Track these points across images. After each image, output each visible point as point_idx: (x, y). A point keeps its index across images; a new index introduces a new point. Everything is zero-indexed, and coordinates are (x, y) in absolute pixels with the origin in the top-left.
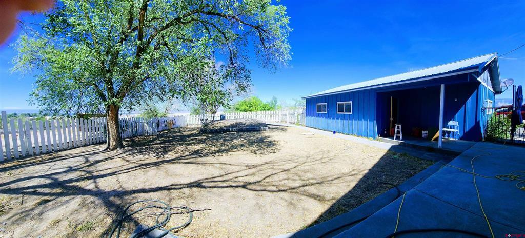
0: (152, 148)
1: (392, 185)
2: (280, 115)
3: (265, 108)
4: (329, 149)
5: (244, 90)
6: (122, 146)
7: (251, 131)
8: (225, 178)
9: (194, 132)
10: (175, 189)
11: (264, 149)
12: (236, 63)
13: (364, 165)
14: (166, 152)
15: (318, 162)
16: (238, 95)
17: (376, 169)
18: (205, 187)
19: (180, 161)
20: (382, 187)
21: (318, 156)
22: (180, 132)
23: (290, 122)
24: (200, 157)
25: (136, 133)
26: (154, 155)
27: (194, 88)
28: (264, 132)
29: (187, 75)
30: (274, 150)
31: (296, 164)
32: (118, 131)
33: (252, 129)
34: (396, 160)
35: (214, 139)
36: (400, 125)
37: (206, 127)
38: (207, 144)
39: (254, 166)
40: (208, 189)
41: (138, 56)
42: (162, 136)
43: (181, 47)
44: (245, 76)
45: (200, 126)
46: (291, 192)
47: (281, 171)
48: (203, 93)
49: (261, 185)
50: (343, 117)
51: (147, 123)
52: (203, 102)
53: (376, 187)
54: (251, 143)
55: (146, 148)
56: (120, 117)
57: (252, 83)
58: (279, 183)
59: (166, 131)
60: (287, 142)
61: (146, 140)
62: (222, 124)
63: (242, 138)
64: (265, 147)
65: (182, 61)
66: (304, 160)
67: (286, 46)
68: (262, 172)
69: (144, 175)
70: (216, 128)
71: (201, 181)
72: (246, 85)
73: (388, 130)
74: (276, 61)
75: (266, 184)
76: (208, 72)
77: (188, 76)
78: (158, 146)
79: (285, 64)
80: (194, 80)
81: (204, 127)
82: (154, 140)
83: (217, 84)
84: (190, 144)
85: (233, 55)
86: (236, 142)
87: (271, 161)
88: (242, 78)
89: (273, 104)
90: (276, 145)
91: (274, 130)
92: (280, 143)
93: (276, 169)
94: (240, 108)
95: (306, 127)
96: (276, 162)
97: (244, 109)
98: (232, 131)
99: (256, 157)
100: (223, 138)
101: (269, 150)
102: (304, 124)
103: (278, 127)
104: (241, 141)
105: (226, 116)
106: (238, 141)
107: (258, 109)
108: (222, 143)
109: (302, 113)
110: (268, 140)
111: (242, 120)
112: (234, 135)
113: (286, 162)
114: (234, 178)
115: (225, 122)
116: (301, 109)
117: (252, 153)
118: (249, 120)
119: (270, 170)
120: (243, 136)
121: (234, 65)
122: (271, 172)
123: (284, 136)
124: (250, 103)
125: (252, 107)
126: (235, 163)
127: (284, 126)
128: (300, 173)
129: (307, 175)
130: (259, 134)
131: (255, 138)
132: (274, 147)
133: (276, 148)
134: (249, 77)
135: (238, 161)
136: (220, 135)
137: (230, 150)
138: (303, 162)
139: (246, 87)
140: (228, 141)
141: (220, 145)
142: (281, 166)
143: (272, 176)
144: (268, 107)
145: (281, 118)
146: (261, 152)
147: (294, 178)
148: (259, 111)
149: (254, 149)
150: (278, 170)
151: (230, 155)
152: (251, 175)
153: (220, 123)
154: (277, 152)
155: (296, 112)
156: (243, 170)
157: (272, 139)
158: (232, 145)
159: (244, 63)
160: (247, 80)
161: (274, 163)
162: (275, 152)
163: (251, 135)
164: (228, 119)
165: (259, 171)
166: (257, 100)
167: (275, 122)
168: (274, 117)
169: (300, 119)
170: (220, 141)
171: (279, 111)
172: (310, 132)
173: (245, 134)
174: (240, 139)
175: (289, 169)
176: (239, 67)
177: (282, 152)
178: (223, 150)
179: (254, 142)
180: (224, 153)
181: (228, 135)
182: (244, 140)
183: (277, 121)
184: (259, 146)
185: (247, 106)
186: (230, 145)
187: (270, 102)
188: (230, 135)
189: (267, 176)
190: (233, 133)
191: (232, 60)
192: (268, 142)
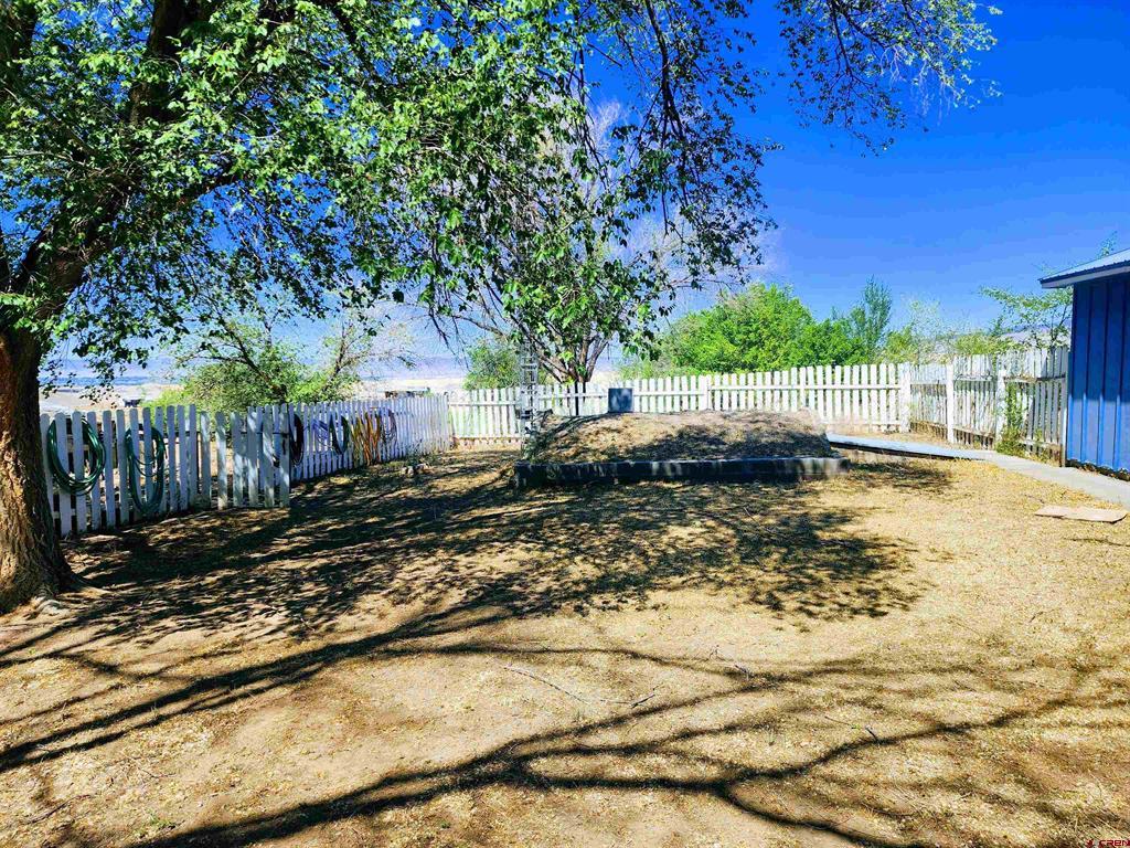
0: (259, 581)
2: (905, 390)
3: (830, 350)
5: (727, 259)
6: (63, 583)
7: (751, 479)
8: (639, 732)
9: (486, 478)
10: (401, 801)
11: (819, 583)
12: (690, 111)
14: (344, 600)
16: (694, 284)
18: (543, 784)
19: (424, 641)
22: (419, 479)
23: (960, 435)
24: (519, 614)
25: (157, 496)
26: (275, 620)
27: (489, 245)
28: (818, 485)
29: (452, 176)
30: (875, 594)
31: (1015, 702)
32: (34, 493)
33: (755, 465)
35: (583, 518)
37: (541, 454)
38: (547, 546)
39: (773, 681)
40: (559, 794)
41: (162, 48)
42: (318, 508)
43: (416, 22)
44: (729, 179)
45: (515, 446)
47: (918, 726)
48: (535, 277)
49: (806, 794)
51: (228, 437)
52: (533, 325)
54: (753, 548)
55: (226, 581)
56: (50, 407)
57: (767, 214)
58: (915, 801)
59: (343, 480)
60: (948, 557)
61: (223, 536)
62: (619, 440)
63: (710, 515)
64: (822, 574)
65: (425, 101)
66: (1059, 684)
68: (811, 718)
69: (215, 742)
70: (590, 459)
71: (525, 750)
72: (734, 226)
74: (895, 76)
75: (832, 791)
76: (554, 162)
77: (458, 184)
78: (298, 564)
80: (490, 201)
81: (534, 452)
82: (274, 530)
83: (597, 225)
84: (469, 548)
85: (674, 69)
86: (680, 535)
87: (860, 661)
88: (715, 190)
89: (867, 325)
90: (884, 566)
91: (871, 477)
92: (912, 557)
93: (890, 713)
94: (698, 350)
95: (1064, 469)
96: (891, 666)
97: (720, 357)
98: (662, 476)
99: (781, 629)
100: (623, 515)
101: (847, 594)
102: (1055, 449)
103: (896, 459)
104: (704, 530)
105: (636, 392)
106: (690, 529)
107: (786, 354)
108: (617, 541)
109: (1045, 379)
110: (838, 536)
111: (709, 416)
112: (673, 499)
113: (948, 679)
114: (677, 738)
115: (631, 429)
116: (1038, 351)
117: (761, 603)
118: (742, 415)
119: (858, 713)
120: (711, 507)
121: (678, 121)
122: (862, 724)
123: (929, 520)
124: (747, 324)
125: (756, 343)
126: (680, 654)
127: (934, 457)
128: (1037, 765)
129: (1080, 789)
130: (792, 500)
131: (771, 521)
132: (876, 576)
133: (888, 589)
134: (748, 184)
135: (695, 645)
136: (606, 495)
137: (655, 580)
138: (1051, 697)
139: (737, 241)
140: (644, 528)
141: (610, 549)
142: (918, 700)
143: (867, 752)
144: (838, 344)
145: (912, 407)
146: (805, 603)
147: (1001, 791)
148: (794, 370)
149: (767, 578)
150: (903, 722)
151: (656, 608)
152: (757, 727)
153: (609, 430)
154: (896, 612)
155: (1002, 373)
156: (718, 695)
157: (860, 527)
158: (662, 551)
159: (725, 107)
160: (740, 197)
161: (876, 673)
162: (878, 609)
163: (753, 501)
164: (645, 409)
165: (794, 710)
166: (785, 306)
167: (875, 429)
168: (874, 404)
169: (1025, 417)
170: (607, 528)
171: (900, 366)
172: (1098, 503)
173: (724, 492)
174: (698, 523)
175: (968, 725)
176: (704, 129)
177: (925, 616)
178: (622, 576)
179: (767, 544)
180: (628, 597)
181: (644, 496)
182: (719, 526)
183: (889, 426)
184: (793, 566)
185: (732, 342)
186: (655, 554)
187: (847, 315)
188: (654, 498)
189: (840, 744)
190: (666, 485)
191: (668, 97)
192: (838, 547)
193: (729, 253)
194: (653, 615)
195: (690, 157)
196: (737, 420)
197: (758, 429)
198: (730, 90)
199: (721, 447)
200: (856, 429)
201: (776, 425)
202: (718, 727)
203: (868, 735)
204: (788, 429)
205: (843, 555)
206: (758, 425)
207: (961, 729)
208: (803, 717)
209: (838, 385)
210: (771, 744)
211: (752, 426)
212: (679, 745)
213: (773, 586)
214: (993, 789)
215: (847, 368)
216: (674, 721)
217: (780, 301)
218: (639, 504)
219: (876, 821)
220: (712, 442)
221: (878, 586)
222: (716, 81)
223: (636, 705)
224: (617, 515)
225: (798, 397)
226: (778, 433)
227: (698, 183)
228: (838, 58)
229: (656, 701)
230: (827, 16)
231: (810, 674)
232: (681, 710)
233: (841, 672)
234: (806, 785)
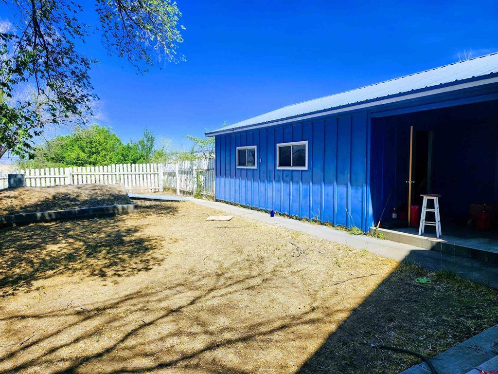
1: (417, 355)
2: (161, 174)
3: (128, 157)
4: (262, 254)
5: (75, 111)
7: (93, 217)
11: (123, 261)
12: (50, 35)
13: (338, 298)
15: (240, 286)
17: (371, 309)
20: (389, 359)
21: (241, 272)
23: (182, 192)
28: (125, 217)
30: (147, 261)
31: (197, 293)
33: (95, 210)
34: (426, 290)
36: (436, 199)
39: (100, 311)
44: (73, 73)
46: (186, 367)
47: (163, 313)
49: (113, 359)
50: (290, 178)
53: (373, 359)
54: (93, 250)
57: (94, 92)
58: (160, 345)
60: (176, 241)
62: (15, 202)
63: (71, 237)
64: (126, 257)
66: (210, 282)
67: (170, 9)
68: (117, 324)
72: (78, 96)
73: (402, 210)
74: (147, 43)
75: (125, 353)
79: (167, 51)
85: (38, 12)
86: (53, 249)
87: (140, 292)
88: (66, 77)
89: (145, 147)
90: (152, 249)
91: (147, 211)
92: (163, 243)
93: (151, 311)
94: (65, 155)
95: (215, 202)
96: (153, 291)
97: (78, 159)
98: (43, 219)
99: (105, 285)
100: (18, 243)
101: (136, 263)
102: (212, 196)
103: (158, 203)
104: (67, 244)
105: (27, 175)
106: (59, 245)
107: (111, 158)
108: (14, 258)
109: (208, 170)
110: (133, 238)
111: (70, 187)
112: (49, 231)
113: (174, 291)
114: (46, 354)
115: (24, 196)
116: (205, 160)
117: (95, 275)
118: (87, 187)
119: (138, 315)
120: (71, 233)
121: (43, 39)
122: (140, 319)
123: (170, 227)
124: (91, 143)
125: (95, 153)
126: (51, 310)
127: (172, 201)
128: (204, 316)
129: (218, 321)
130: (112, 225)
131: (103, 235)
132: (148, 253)
133: (153, 258)
134: (84, 77)
135: (58, 304)
136: (8, 233)
137: (38, 274)
138: (209, 288)
139: (80, 103)
140: (32, 248)
141: (9, 263)
142: (163, 302)
143: (141, 331)
144: (134, 154)
145: (164, 181)
146: (117, 271)
147: (192, 330)
148: (113, 165)
149: (100, 263)
150: (157, 313)
151: (38, 289)
152: (91, 335)
153: (9, 197)
154: (156, 267)
155: (195, 168)
156: (71, 325)
157: (142, 233)
158: (42, 259)
159: (70, 38)
160: (80, 82)
161: (147, 295)
162: (149, 267)
163: (93, 227)
164: (33, 185)
165: (109, 322)
166: (109, 136)
167: (150, 191)
168: (149, 180)
169: (202, 184)
170: (7, 252)
171: (159, 164)
172: (224, 214)
173: (79, 224)
174: (64, 241)
175: (181, 307)
176: (58, 45)
177: (167, 267)
178: (16, 276)
179: (100, 246)
180: (20, 287)
181: (32, 231)
182: (75, 241)
183: (155, 189)
184: (112, 255)
185: (83, 151)
186: (38, 261)
187: (137, 143)
188: (39, 232)
189: (130, 331)
190: (45, 224)
191: (36, 25)
192: (133, 243)
193: (75, 108)
194: (36, 294)
195: (51, 58)
196: (85, 189)
197: (96, 193)
198: (71, 30)
199: (77, 202)
200: (142, 191)
201: (105, 191)
202: (70, 342)
203: (142, 323)
204: (110, 192)
205: (135, 246)
206: (96, 191)
207: (178, 310)
208: (113, 324)
209: (133, 172)
210: (97, 341)
211: (93, 192)
212: (48, 357)
213: (102, 266)
214: (189, 330)
215: (137, 165)
216: (46, 345)
217: (107, 134)
218: (28, 236)
219: (144, 360)
220: (72, 200)
221: (149, 258)
222: (63, 24)
223: (23, 343)
224: (15, 244)
225: (116, 177)
226: (106, 194)
227: (56, 71)
228: (123, 29)
229: (34, 339)
230: (117, 9)
231: (118, 303)
232: (49, 339)
233: (132, 298)
234: (114, 355)
